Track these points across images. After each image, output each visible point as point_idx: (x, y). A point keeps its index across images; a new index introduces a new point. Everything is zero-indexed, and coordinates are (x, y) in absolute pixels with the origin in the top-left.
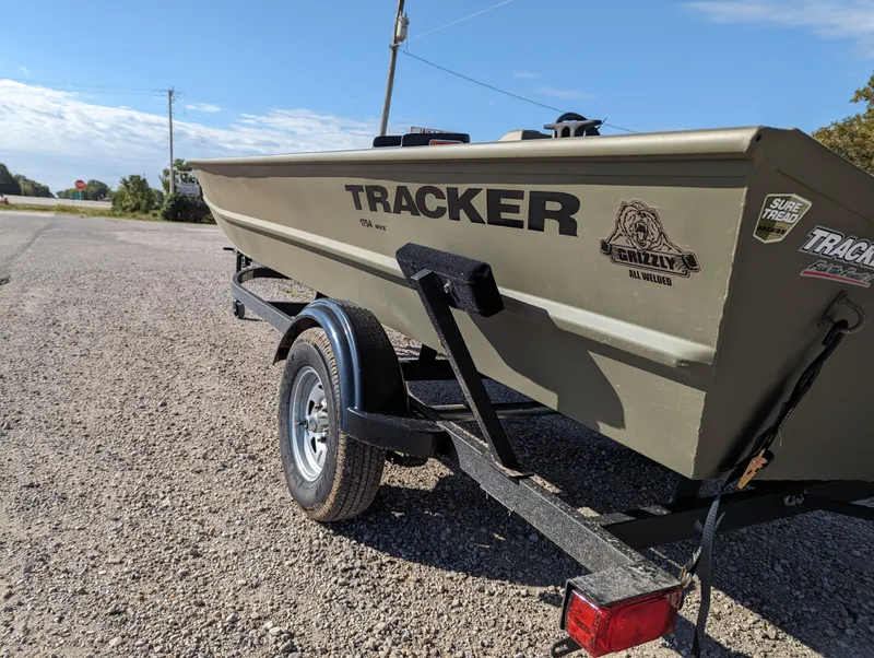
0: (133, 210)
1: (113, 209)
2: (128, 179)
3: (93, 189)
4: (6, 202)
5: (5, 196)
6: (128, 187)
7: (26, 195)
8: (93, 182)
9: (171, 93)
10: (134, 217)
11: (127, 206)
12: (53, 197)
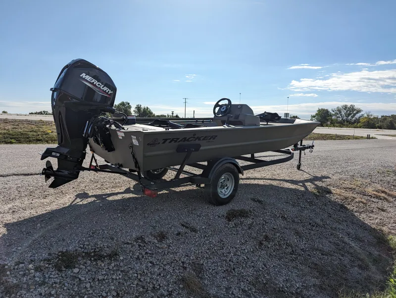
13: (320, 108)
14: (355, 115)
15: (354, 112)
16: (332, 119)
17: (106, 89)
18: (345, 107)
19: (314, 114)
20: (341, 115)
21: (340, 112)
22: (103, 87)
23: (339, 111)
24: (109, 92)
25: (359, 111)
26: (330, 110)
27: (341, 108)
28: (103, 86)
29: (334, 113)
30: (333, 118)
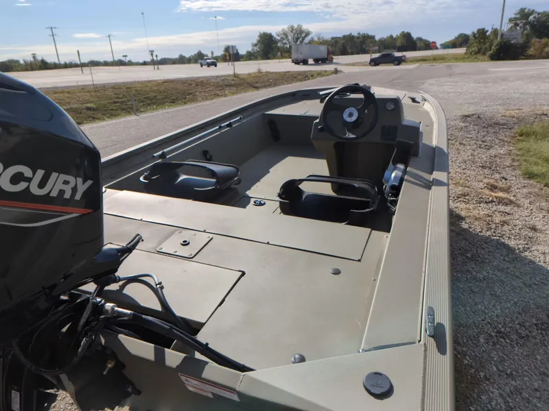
0: (476, 53)
1: (466, 53)
2: (476, 32)
3: (460, 40)
5: (404, 53)
6: (475, 38)
7: (420, 50)
8: (462, 35)
10: (476, 58)
11: (472, 51)
12: (437, 48)
13: (262, 32)
14: (303, 39)
15: (303, 35)
16: (277, 46)
17: (60, 186)
18: (292, 28)
19: (255, 41)
20: (288, 40)
21: (287, 37)
22: (42, 185)
23: (286, 34)
24: (74, 190)
25: (308, 34)
26: (274, 34)
27: (287, 30)
28: (40, 173)
29: (279, 38)
30: (279, 45)
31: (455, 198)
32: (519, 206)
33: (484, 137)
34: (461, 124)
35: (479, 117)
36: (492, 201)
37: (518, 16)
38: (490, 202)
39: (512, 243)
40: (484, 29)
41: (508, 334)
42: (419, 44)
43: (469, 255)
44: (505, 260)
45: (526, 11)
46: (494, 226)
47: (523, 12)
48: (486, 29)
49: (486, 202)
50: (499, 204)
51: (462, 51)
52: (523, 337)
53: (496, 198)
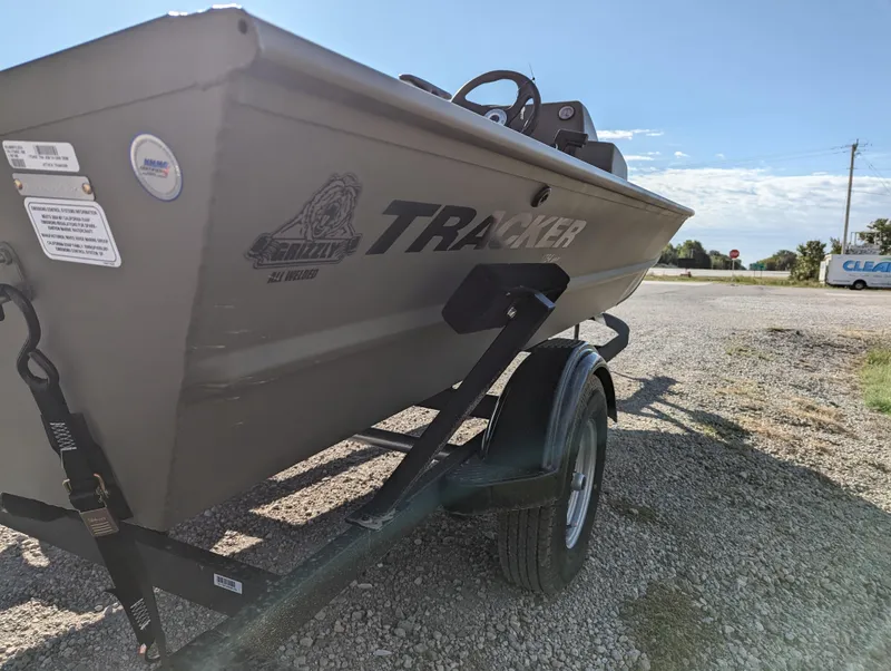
0: (807, 278)
1: (791, 278)
2: (805, 246)
3: (782, 259)
4: (689, 275)
5: (689, 270)
6: (805, 254)
7: (715, 268)
8: (784, 252)
9: (855, 147)
10: (807, 284)
11: (801, 274)
12: (744, 269)
31: (737, 410)
32: (855, 438)
33: (804, 356)
34: (766, 337)
35: (798, 333)
36: (805, 425)
37: (875, 230)
38: (801, 425)
39: (835, 477)
40: (818, 243)
41: (802, 587)
42: (713, 260)
43: (744, 475)
44: (816, 493)
45: (887, 223)
46: (802, 450)
47: (883, 225)
48: (823, 242)
49: (794, 424)
50: (818, 430)
51: (785, 275)
52: (834, 598)
53: (814, 420)
